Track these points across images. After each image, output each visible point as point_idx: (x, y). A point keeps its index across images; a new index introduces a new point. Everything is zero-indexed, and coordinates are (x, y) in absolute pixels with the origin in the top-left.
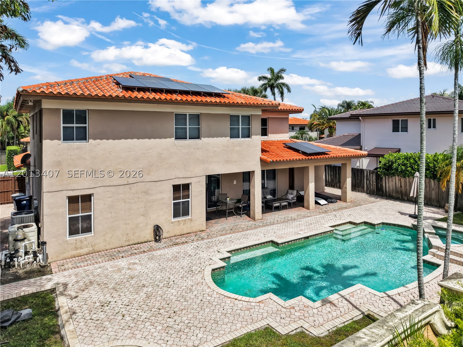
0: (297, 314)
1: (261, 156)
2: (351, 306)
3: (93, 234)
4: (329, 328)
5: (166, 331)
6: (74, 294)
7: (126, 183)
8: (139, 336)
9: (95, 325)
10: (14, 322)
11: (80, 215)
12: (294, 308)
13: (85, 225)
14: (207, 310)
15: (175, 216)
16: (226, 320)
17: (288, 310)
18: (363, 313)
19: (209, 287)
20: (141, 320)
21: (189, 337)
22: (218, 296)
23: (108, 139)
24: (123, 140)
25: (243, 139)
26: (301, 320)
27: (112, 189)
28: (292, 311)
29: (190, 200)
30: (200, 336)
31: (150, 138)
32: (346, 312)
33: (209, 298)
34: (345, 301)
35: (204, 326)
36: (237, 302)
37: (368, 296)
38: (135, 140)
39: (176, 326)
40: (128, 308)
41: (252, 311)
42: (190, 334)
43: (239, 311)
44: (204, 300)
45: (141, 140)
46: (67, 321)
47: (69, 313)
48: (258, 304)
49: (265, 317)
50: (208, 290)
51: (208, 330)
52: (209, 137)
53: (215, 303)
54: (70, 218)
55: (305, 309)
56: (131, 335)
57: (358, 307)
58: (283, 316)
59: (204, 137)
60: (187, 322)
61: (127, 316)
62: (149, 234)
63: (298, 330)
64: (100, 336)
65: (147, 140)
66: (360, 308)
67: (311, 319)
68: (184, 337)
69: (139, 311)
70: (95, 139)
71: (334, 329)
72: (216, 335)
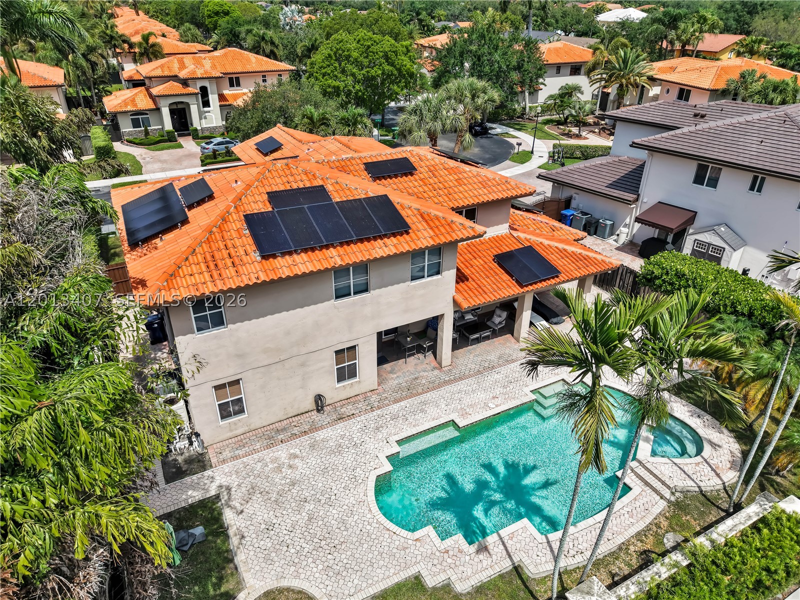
0: (449, 560)
1: (455, 294)
2: (504, 553)
3: (246, 415)
4: (473, 583)
5: (327, 573)
6: (239, 508)
7: (278, 360)
8: (303, 576)
9: (264, 556)
10: (192, 545)
11: (230, 399)
12: (447, 552)
13: (237, 408)
14: (365, 546)
15: (339, 381)
16: (381, 563)
17: (442, 554)
18: (513, 564)
19: (370, 510)
20: (304, 554)
21: (346, 583)
22: (377, 526)
23: (250, 320)
24: (269, 317)
25: (430, 279)
26: (451, 570)
27: (262, 369)
28: (446, 555)
29: (357, 361)
30: (356, 582)
31: (302, 307)
32: (497, 561)
33: (368, 527)
34: (501, 547)
35: (361, 569)
36: (395, 537)
37: (528, 540)
38: (285, 313)
39: (335, 567)
40: (292, 534)
41: (407, 551)
42: (347, 579)
43: (395, 551)
44: (364, 530)
45: (291, 312)
46: (238, 548)
47: (238, 537)
48: (414, 543)
49: (418, 561)
50: (369, 516)
51: (363, 575)
52: (380, 288)
53: (373, 536)
54: (219, 405)
55: (459, 555)
56: (295, 574)
57: (512, 554)
58: (435, 562)
59: (374, 290)
60: (345, 561)
61: (291, 547)
62: (310, 404)
63: (445, 582)
64: (269, 571)
65: (299, 310)
66: (513, 557)
67: (461, 568)
68: (341, 582)
69: (302, 540)
70: (234, 323)
71: (478, 584)
72: (370, 582)
